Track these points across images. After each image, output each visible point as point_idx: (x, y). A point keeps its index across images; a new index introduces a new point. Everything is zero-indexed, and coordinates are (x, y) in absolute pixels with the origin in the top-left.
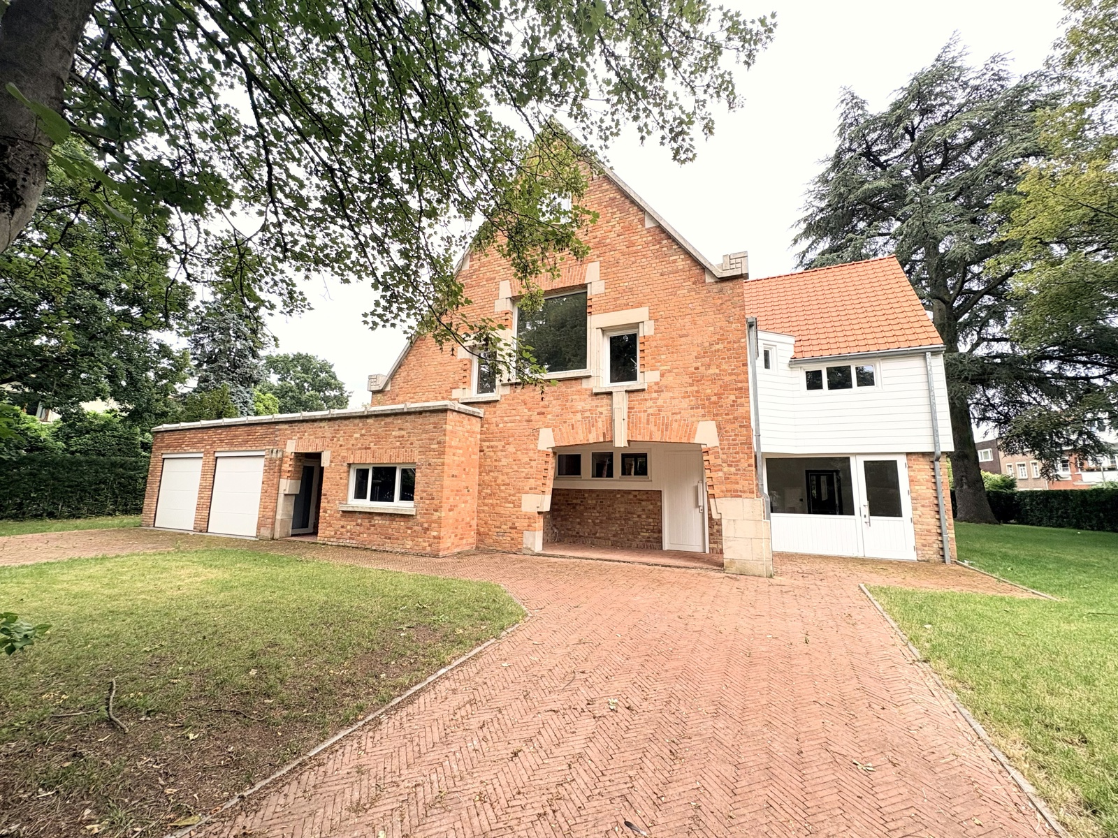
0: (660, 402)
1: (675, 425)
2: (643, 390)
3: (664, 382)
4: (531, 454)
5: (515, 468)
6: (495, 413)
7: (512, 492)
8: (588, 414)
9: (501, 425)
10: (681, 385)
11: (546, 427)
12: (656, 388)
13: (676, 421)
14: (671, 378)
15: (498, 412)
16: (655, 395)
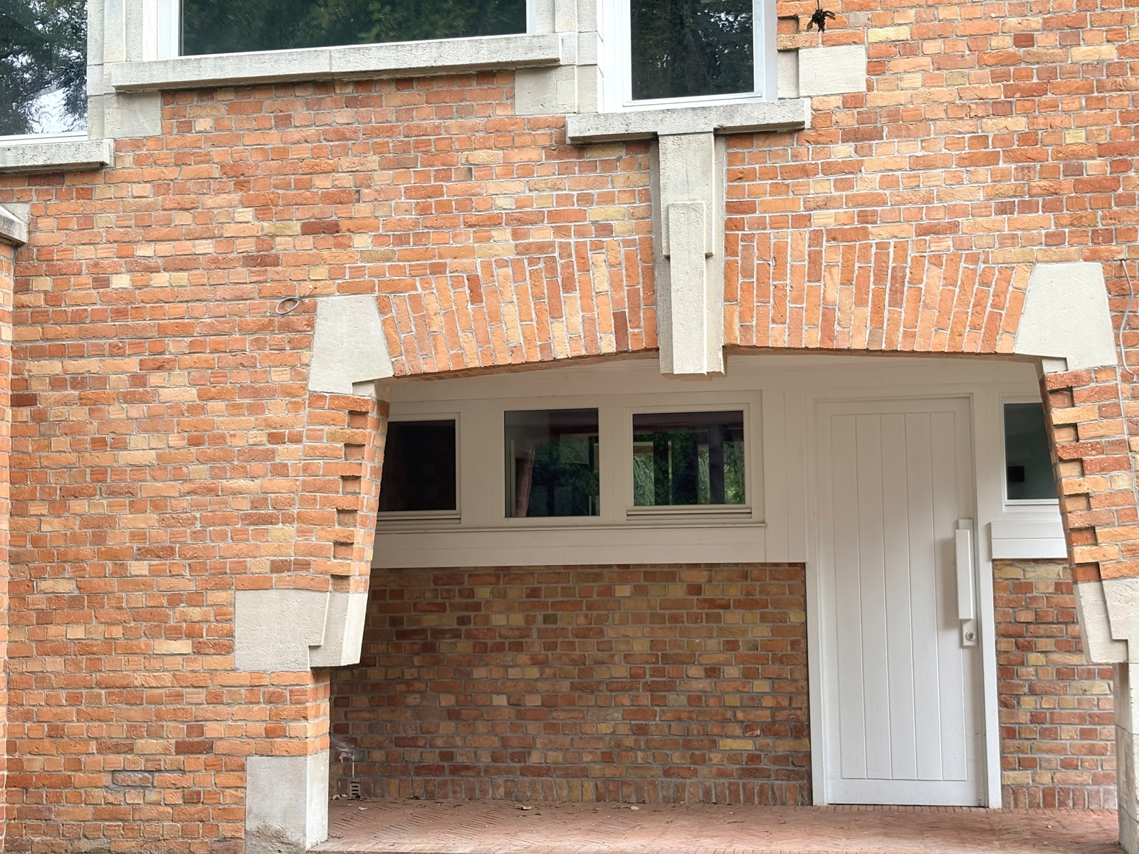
0: (868, 182)
1: (933, 279)
2: (794, 129)
3: (882, 98)
4: (277, 411)
5: (200, 473)
6: (87, 222)
7: (188, 584)
8: (542, 234)
9: (122, 281)
10: (956, 110)
11: (346, 289)
12: (848, 119)
13: (936, 261)
14: (917, 79)
15: (105, 220)
16: (843, 151)
